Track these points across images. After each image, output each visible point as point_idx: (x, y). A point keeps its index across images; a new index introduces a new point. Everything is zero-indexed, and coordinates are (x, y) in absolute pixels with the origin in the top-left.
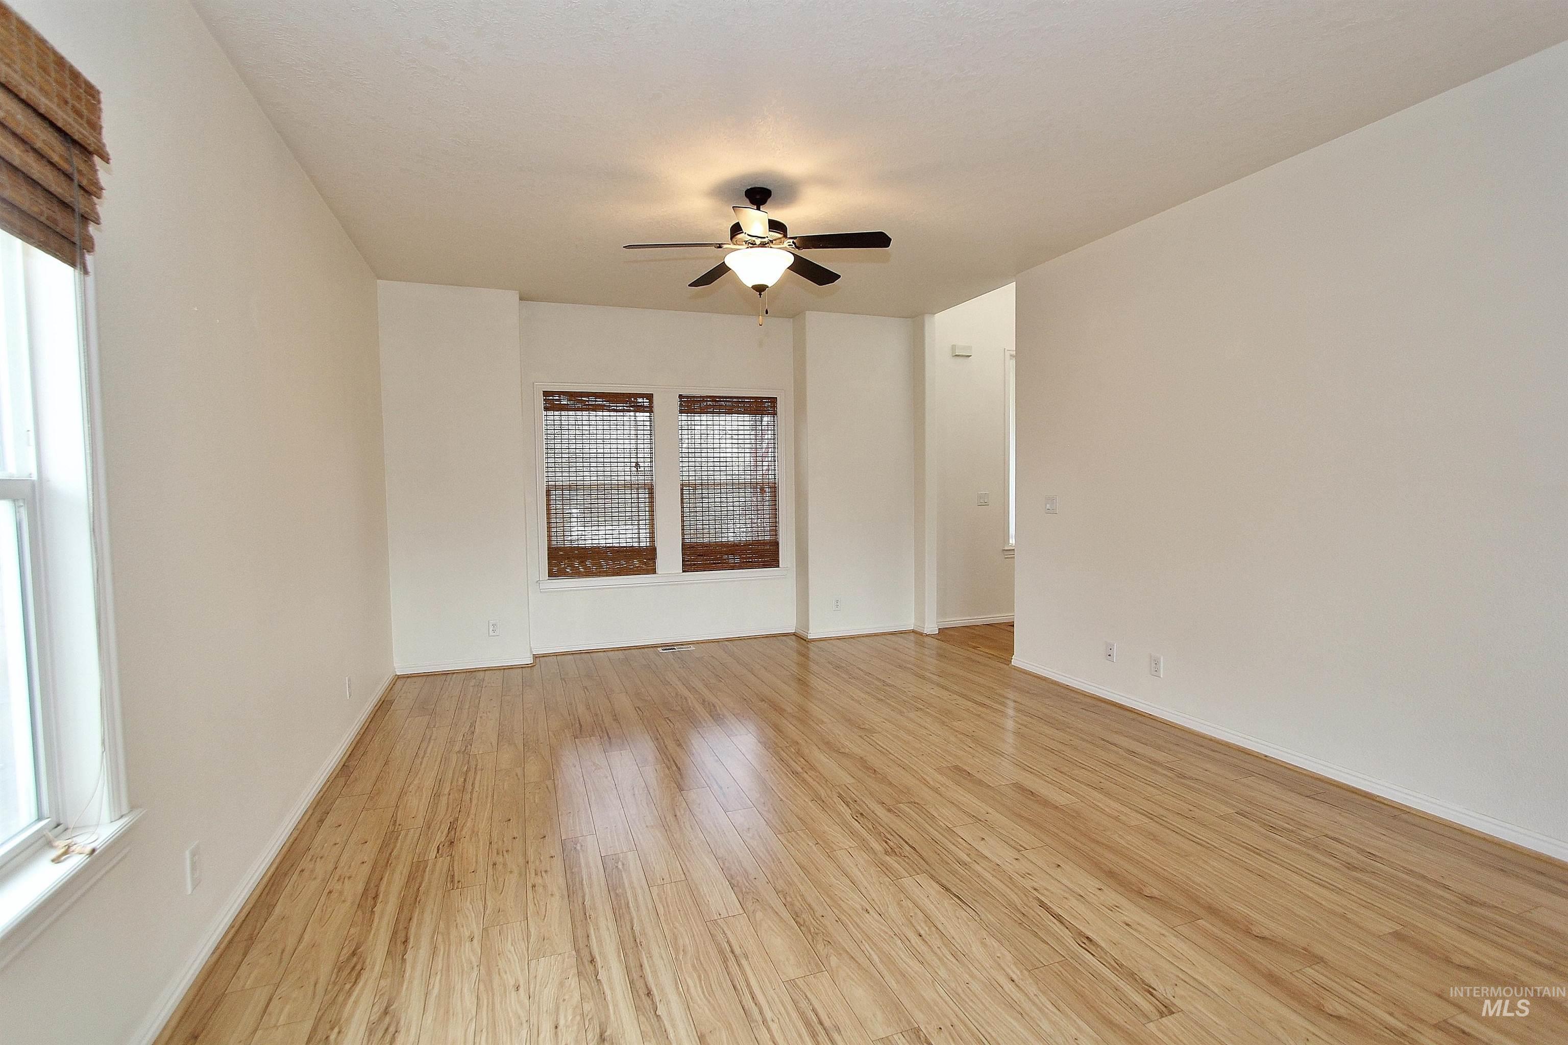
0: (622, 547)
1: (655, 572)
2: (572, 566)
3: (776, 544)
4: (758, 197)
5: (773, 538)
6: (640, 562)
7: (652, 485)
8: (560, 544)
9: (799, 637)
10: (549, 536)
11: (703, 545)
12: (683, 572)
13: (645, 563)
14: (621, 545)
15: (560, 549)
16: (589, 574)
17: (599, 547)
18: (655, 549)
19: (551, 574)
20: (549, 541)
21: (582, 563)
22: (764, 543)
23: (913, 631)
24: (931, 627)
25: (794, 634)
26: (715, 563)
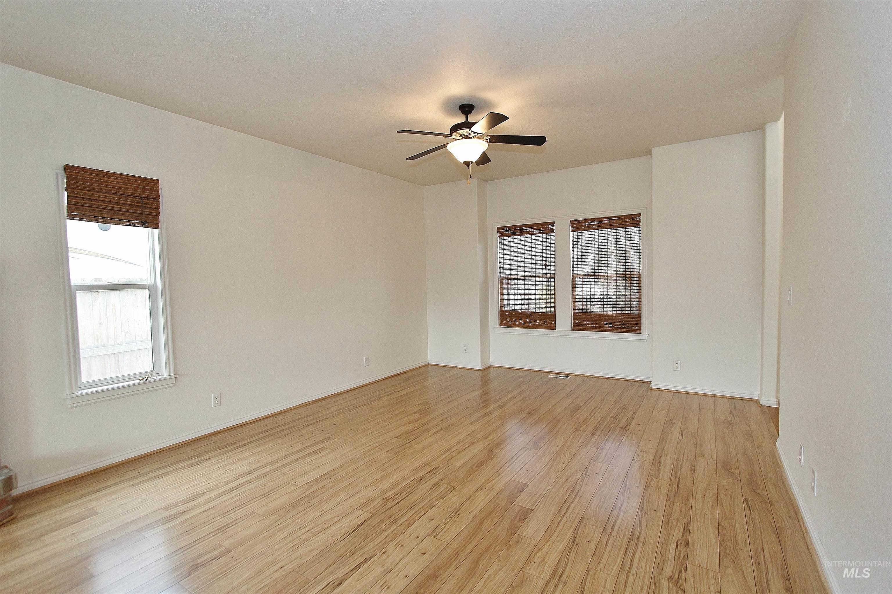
0: (537, 312)
1: (554, 328)
2: (514, 322)
3: (639, 317)
4: (467, 109)
5: (637, 313)
7: (555, 276)
8: (506, 309)
10: (501, 304)
11: (587, 314)
12: (573, 330)
13: (548, 323)
14: (536, 311)
15: (506, 311)
16: (520, 326)
17: (525, 311)
18: (555, 315)
19: (501, 325)
20: (500, 306)
21: (517, 320)
24: (768, 400)
26: (594, 327)
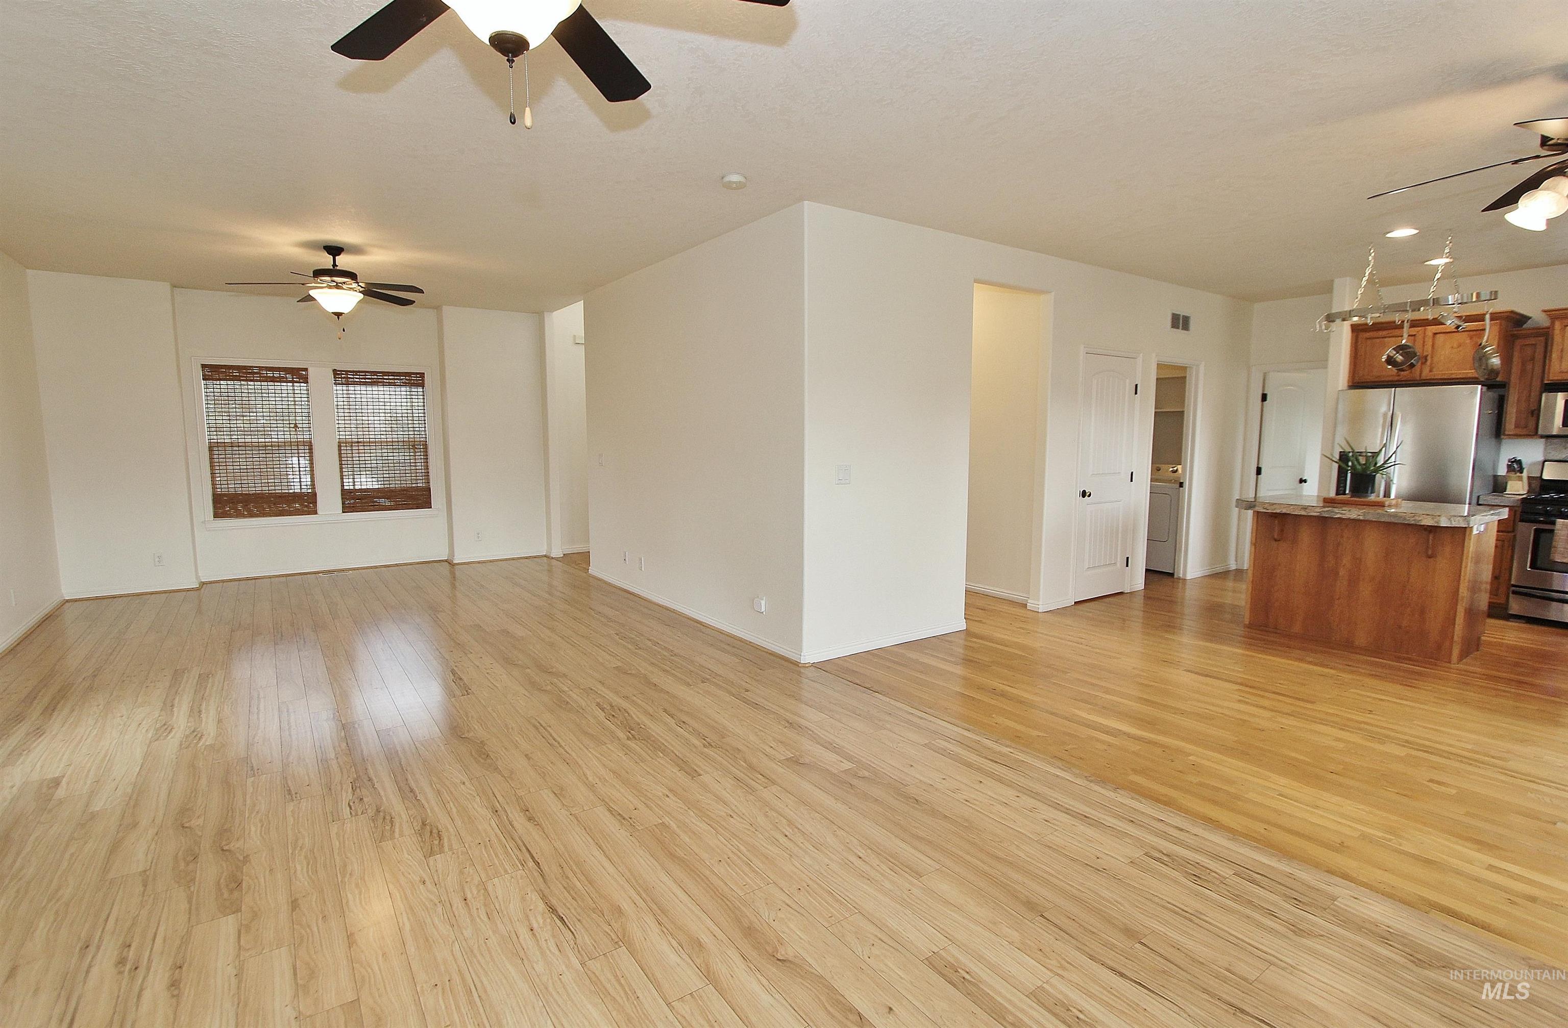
0: (284, 493)
1: (316, 513)
2: (237, 510)
3: (428, 490)
5: (425, 485)
6: (301, 505)
7: (311, 442)
8: (225, 491)
9: (448, 562)
10: (214, 484)
11: (361, 491)
12: (343, 512)
13: (306, 506)
14: (283, 491)
15: (224, 495)
17: (262, 494)
18: (316, 494)
19: (216, 516)
20: (214, 488)
21: (245, 507)
22: (417, 489)
23: (545, 556)
24: (557, 552)
25: (446, 561)
26: (372, 505)
